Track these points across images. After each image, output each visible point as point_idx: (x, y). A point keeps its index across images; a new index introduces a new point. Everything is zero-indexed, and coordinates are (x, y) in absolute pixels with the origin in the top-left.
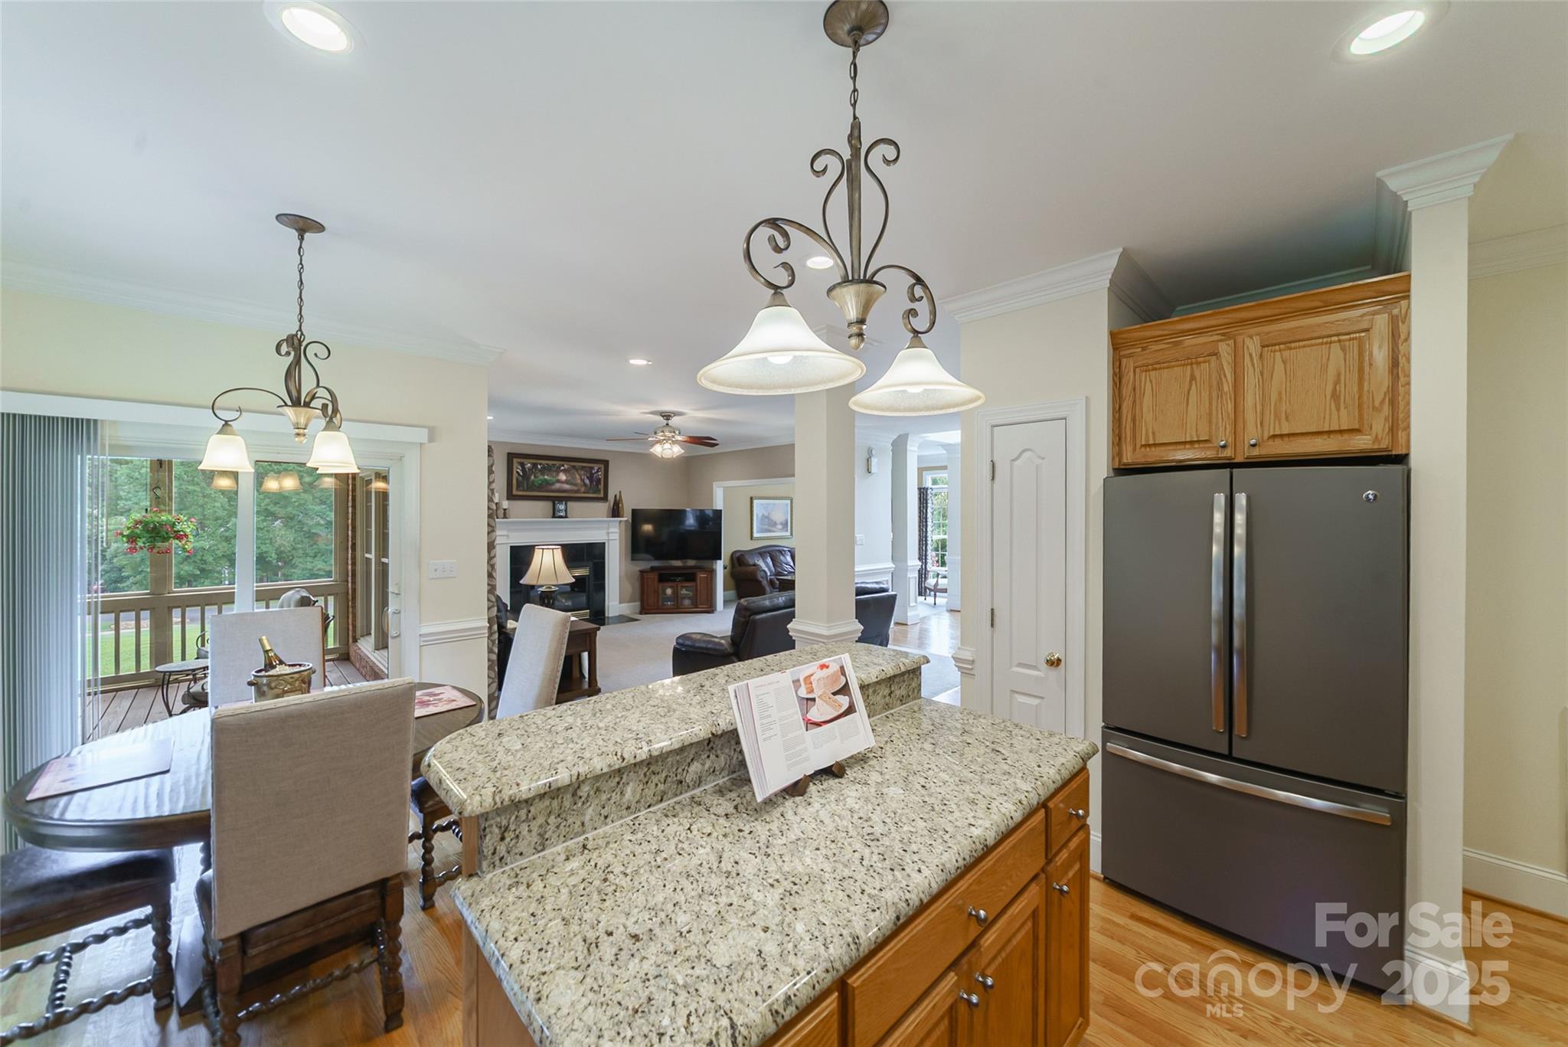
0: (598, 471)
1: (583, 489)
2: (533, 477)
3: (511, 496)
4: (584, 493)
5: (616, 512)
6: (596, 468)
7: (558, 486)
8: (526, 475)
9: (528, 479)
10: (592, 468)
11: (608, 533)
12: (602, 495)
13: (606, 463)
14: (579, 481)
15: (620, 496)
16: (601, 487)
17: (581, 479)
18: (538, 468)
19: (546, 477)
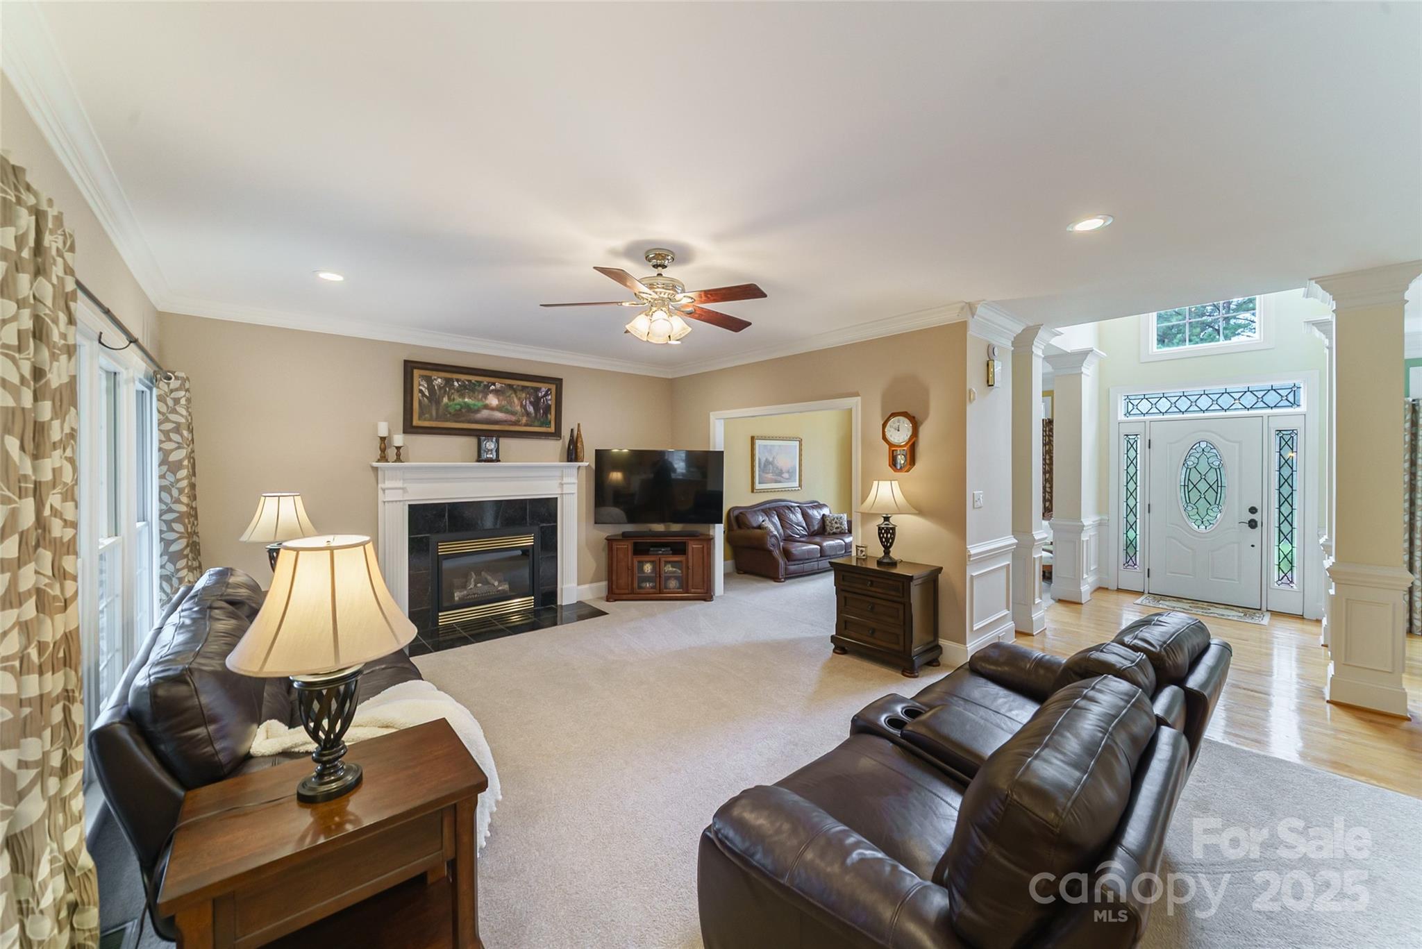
0: (546, 394)
1: (524, 420)
2: (445, 400)
3: (409, 427)
4: (526, 425)
5: (573, 453)
6: (544, 390)
7: (485, 414)
8: (434, 397)
9: (438, 402)
10: (538, 389)
11: (562, 484)
12: (552, 429)
13: (558, 382)
14: (518, 408)
15: (579, 430)
16: (552, 417)
17: (521, 405)
18: (453, 385)
19: (466, 400)
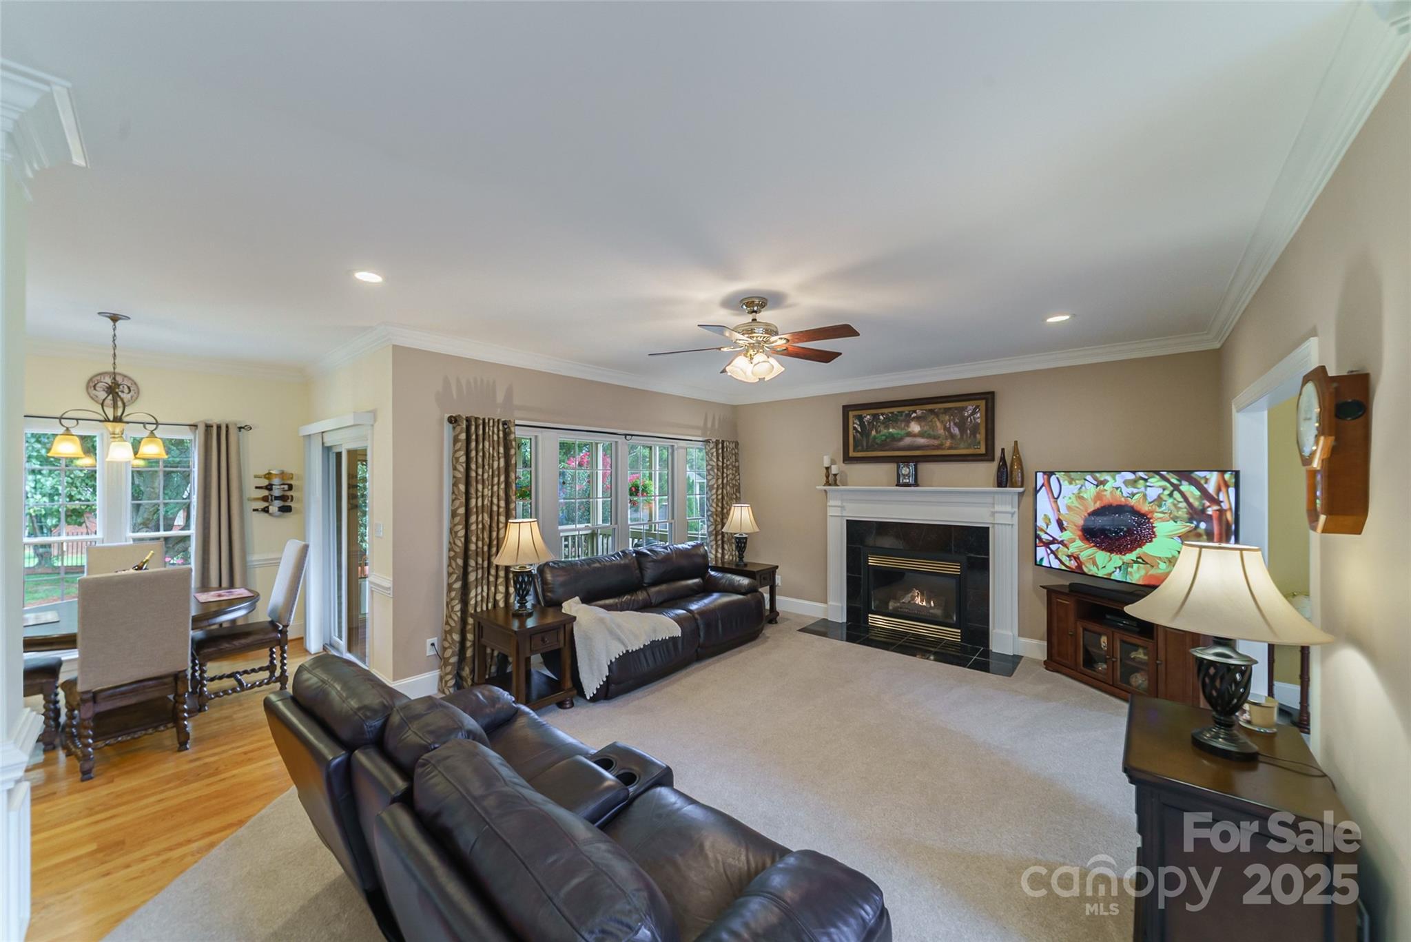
0: (974, 412)
1: (948, 443)
2: (874, 433)
3: (847, 459)
4: (950, 448)
5: (1004, 477)
6: (970, 408)
7: (908, 441)
8: (865, 432)
9: (868, 434)
10: (964, 409)
11: (993, 513)
12: (983, 450)
13: (989, 397)
14: (941, 432)
15: (1008, 447)
17: (945, 428)
18: (879, 419)
19: (891, 430)
